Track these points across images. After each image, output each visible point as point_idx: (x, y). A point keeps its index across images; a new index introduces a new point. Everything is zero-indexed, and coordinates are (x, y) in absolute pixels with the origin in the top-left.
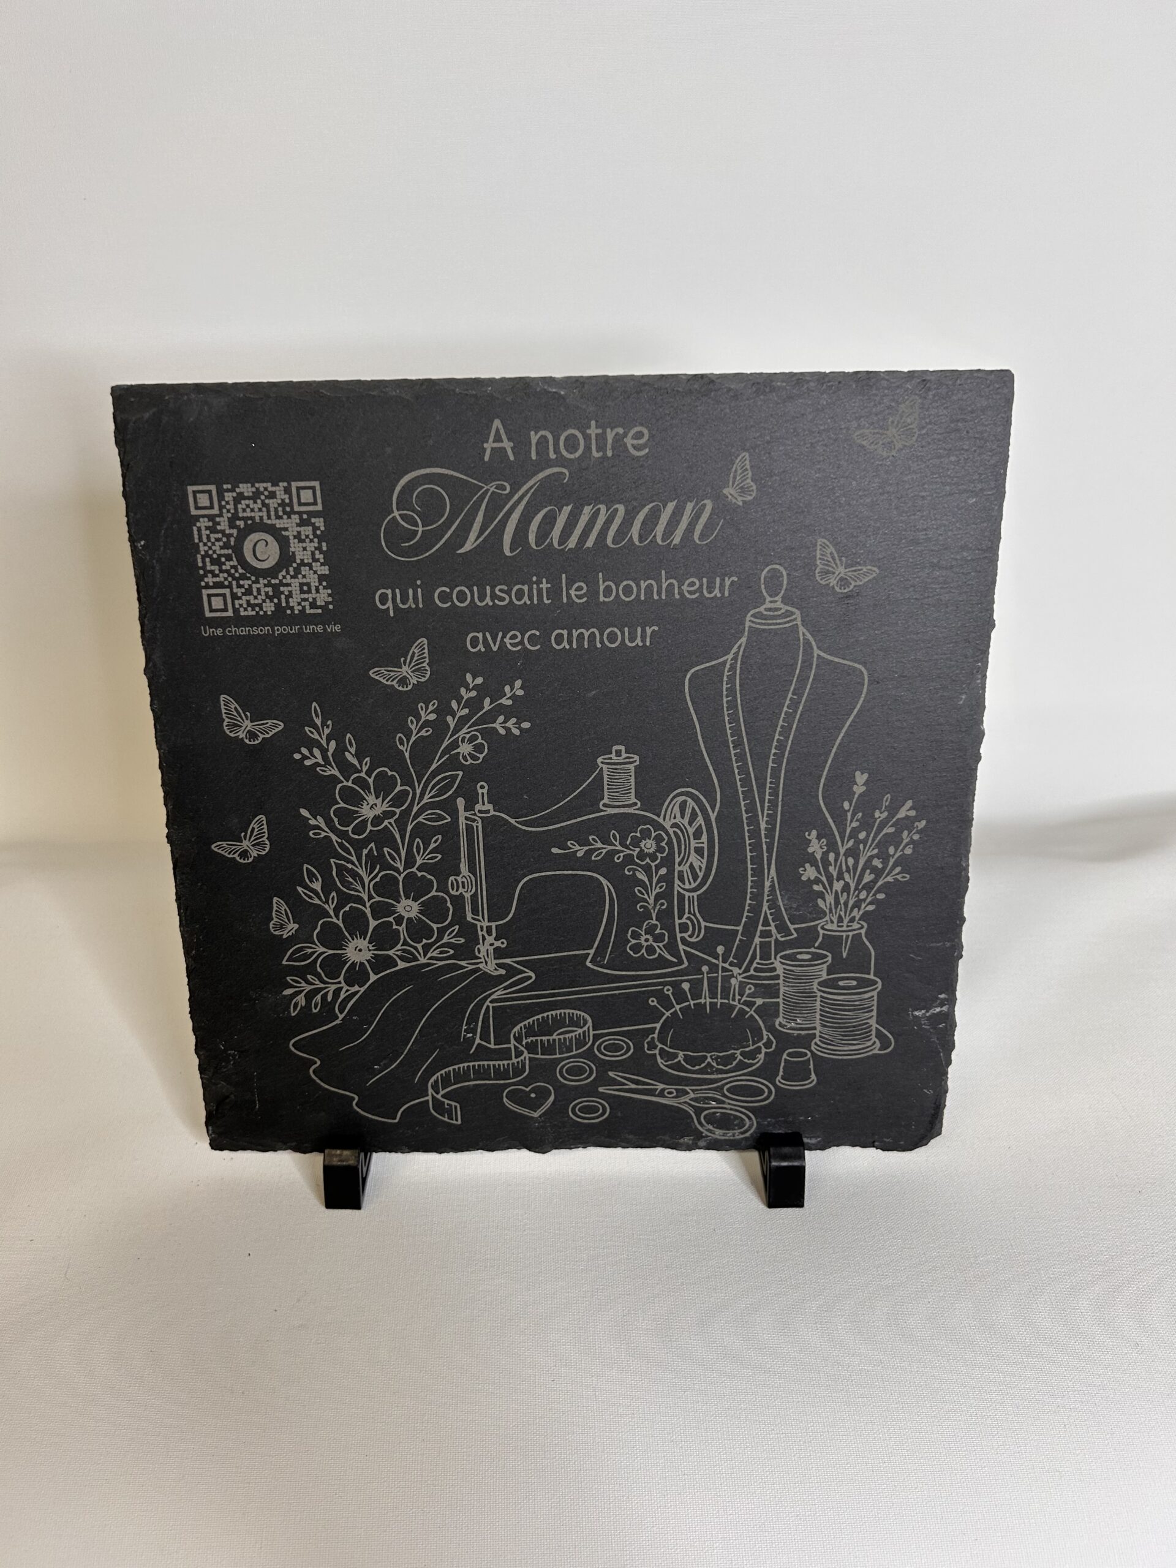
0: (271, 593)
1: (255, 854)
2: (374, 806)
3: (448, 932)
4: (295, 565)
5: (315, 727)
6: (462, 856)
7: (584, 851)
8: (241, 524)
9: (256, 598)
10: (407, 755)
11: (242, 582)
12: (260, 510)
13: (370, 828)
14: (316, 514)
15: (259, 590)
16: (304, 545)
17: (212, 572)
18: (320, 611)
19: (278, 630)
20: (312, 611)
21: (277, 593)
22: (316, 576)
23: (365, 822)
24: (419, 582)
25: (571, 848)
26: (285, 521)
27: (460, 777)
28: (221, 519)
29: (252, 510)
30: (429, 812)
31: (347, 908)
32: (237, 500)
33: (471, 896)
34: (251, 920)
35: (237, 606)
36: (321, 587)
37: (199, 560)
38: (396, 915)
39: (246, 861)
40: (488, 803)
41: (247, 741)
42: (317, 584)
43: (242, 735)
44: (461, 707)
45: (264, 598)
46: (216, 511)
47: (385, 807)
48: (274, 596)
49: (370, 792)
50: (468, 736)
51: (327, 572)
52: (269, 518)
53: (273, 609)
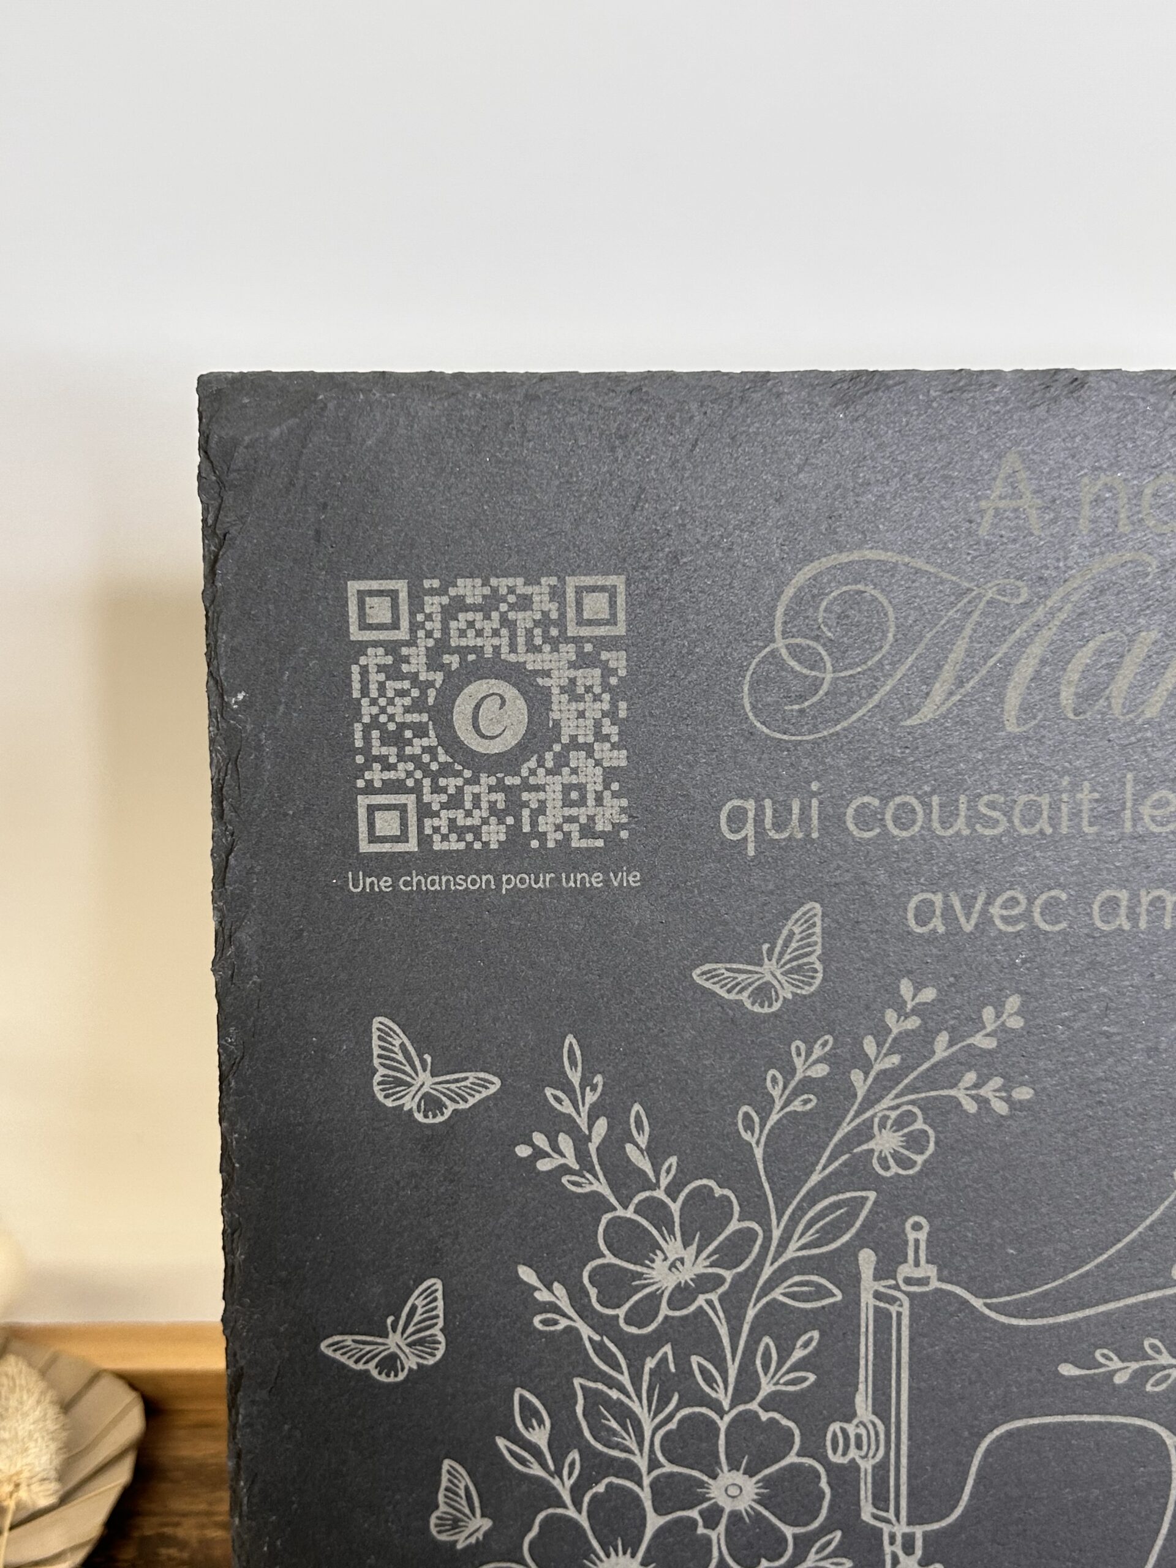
0: (501, 805)
1: (411, 1362)
2: (678, 1264)
3: (818, 1545)
4: (557, 748)
5: (566, 1086)
6: (862, 1378)
7: (1130, 1371)
8: (453, 661)
9: (469, 814)
10: (759, 1153)
11: (442, 782)
12: (496, 633)
13: (664, 1311)
14: (611, 644)
15: (477, 798)
16: (581, 706)
17: (383, 760)
18: (600, 843)
19: (509, 881)
20: (584, 844)
21: (514, 806)
22: (599, 771)
23: (654, 1299)
24: (814, 786)
25: (1101, 1365)
26: (547, 657)
27: (869, 1205)
28: (413, 650)
29: (479, 633)
30: (797, 1279)
31: (600, 1488)
32: (449, 613)
33: (874, 1467)
34: (390, 1508)
35: (428, 831)
36: (607, 794)
37: (358, 735)
38: (705, 1505)
39: (392, 1379)
40: (928, 1262)
41: (419, 1117)
42: (599, 788)
43: (409, 1103)
44: (884, 1051)
45: (485, 814)
46: (403, 634)
47: (702, 1267)
48: (506, 812)
49: (672, 1232)
50: (894, 1115)
51: (624, 763)
52: (513, 649)
53: (503, 838)
